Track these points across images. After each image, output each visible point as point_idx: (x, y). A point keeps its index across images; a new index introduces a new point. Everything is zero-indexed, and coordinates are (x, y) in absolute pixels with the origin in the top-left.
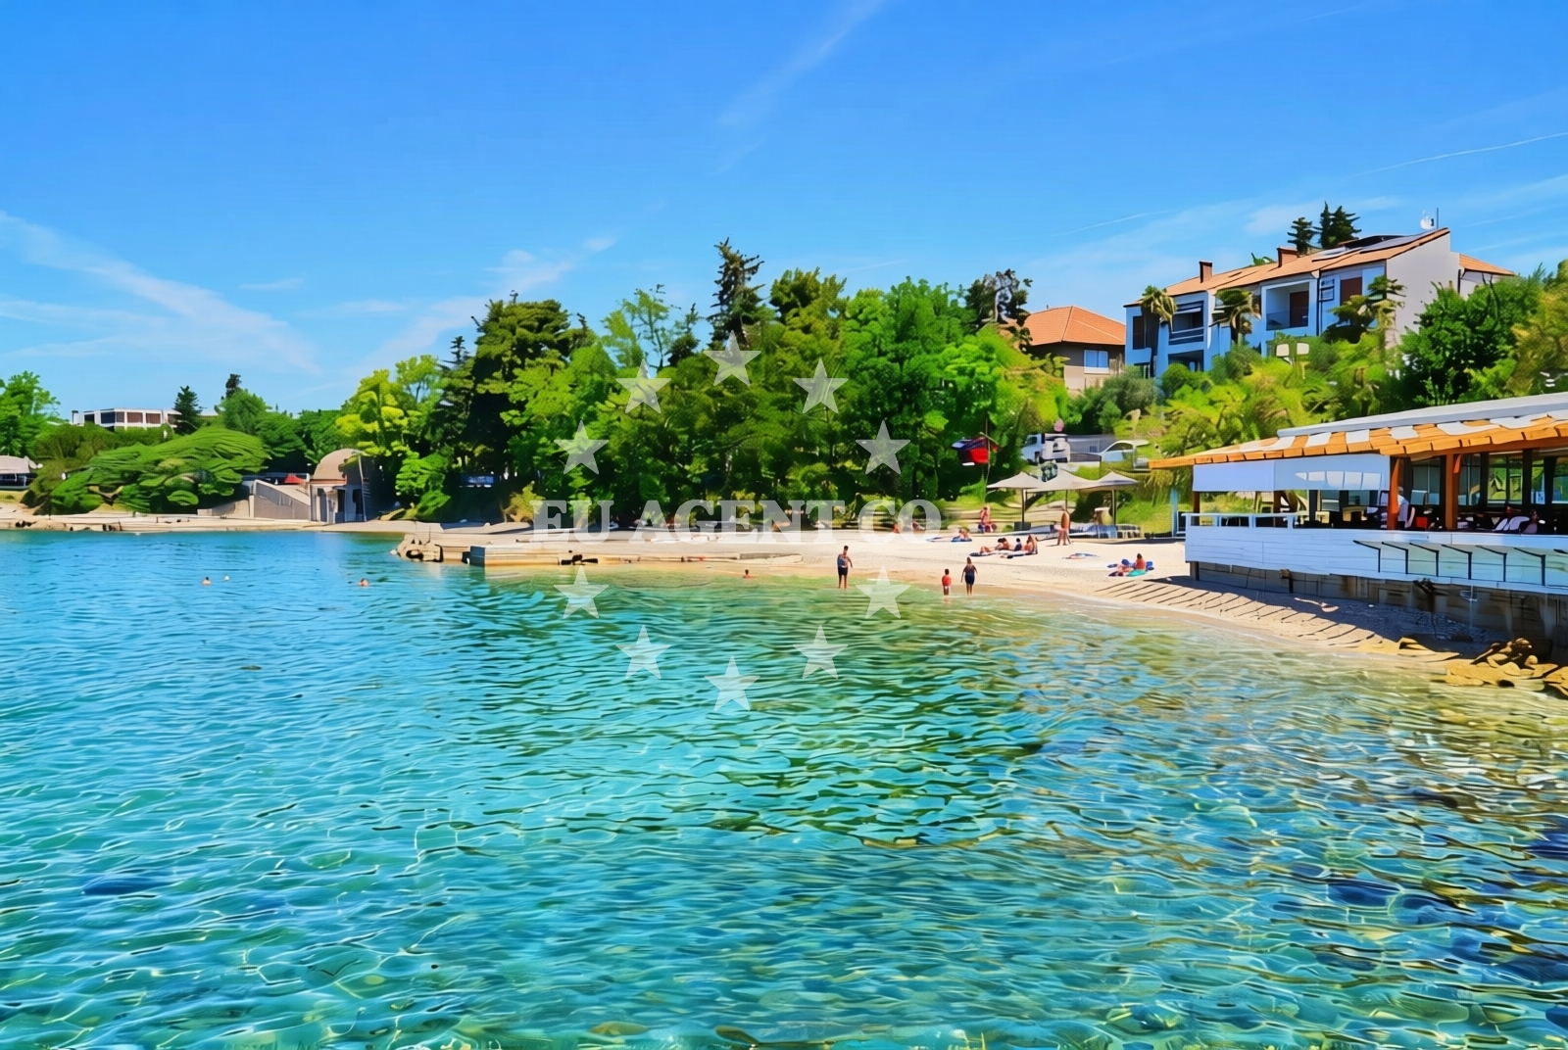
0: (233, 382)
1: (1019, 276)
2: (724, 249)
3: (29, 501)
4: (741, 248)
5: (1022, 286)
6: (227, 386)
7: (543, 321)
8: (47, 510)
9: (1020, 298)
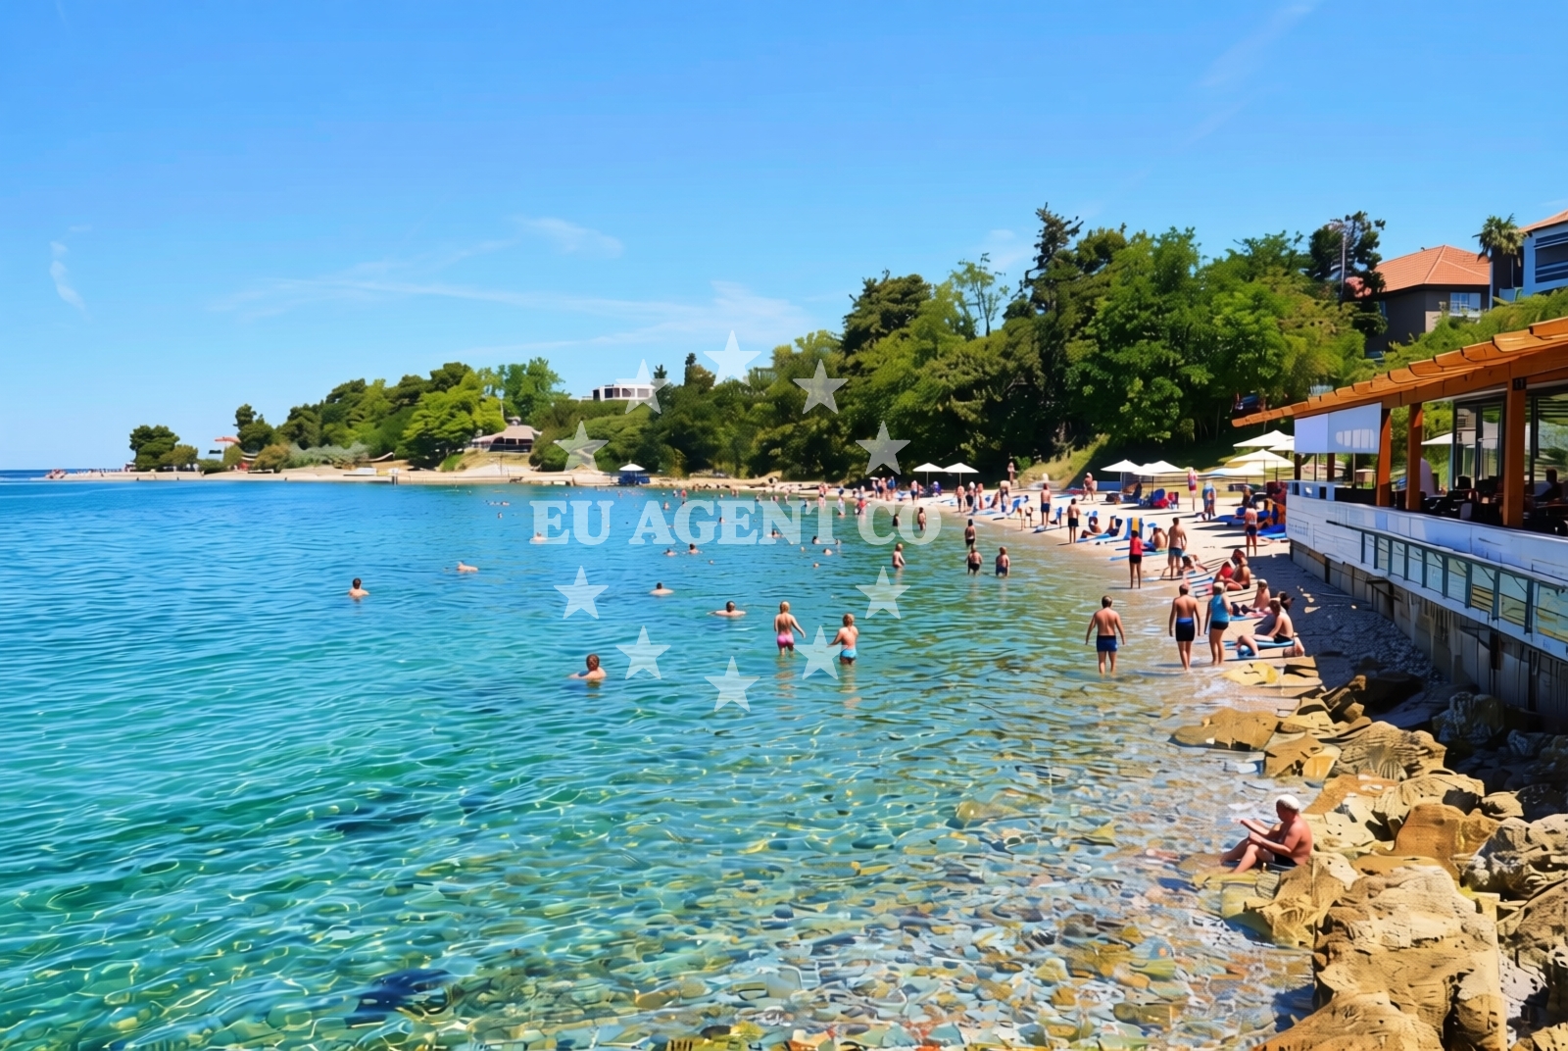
0: (691, 359)
1: (1371, 218)
2: (1043, 215)
3: (533, 461)
4: (1056, 211)
5: (1374, 228)
6: (687, 363)
7: (905, 294)
8: (546, 468)
9: (1370, 241)
